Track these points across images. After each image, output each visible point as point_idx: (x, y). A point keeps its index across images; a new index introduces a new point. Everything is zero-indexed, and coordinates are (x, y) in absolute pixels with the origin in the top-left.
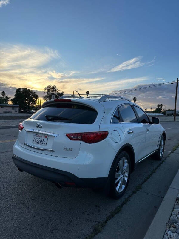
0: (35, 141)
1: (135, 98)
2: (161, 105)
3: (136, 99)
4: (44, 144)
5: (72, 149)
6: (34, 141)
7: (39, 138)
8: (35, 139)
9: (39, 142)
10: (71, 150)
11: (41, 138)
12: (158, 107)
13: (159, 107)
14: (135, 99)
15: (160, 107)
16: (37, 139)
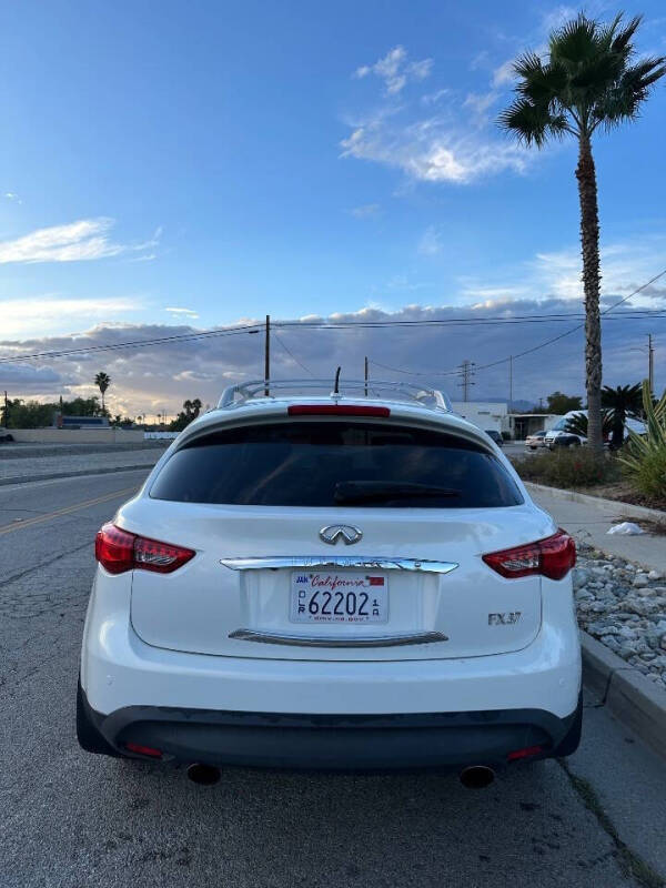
0: (312, 608)
1: (103, 375)
2: (197, 404)
3: (107, 380)
4: (376, 613)
5: (519, 614)
6: (302, 609)
7: (333, 593)
8: (306, 602)
9: (342, 608)
10: (514, 617)
11: (345, 590)
12: (185, 411)
13: (189, 411)
14: (103, 381)
15: (192, 411)
16: (321, 600)
